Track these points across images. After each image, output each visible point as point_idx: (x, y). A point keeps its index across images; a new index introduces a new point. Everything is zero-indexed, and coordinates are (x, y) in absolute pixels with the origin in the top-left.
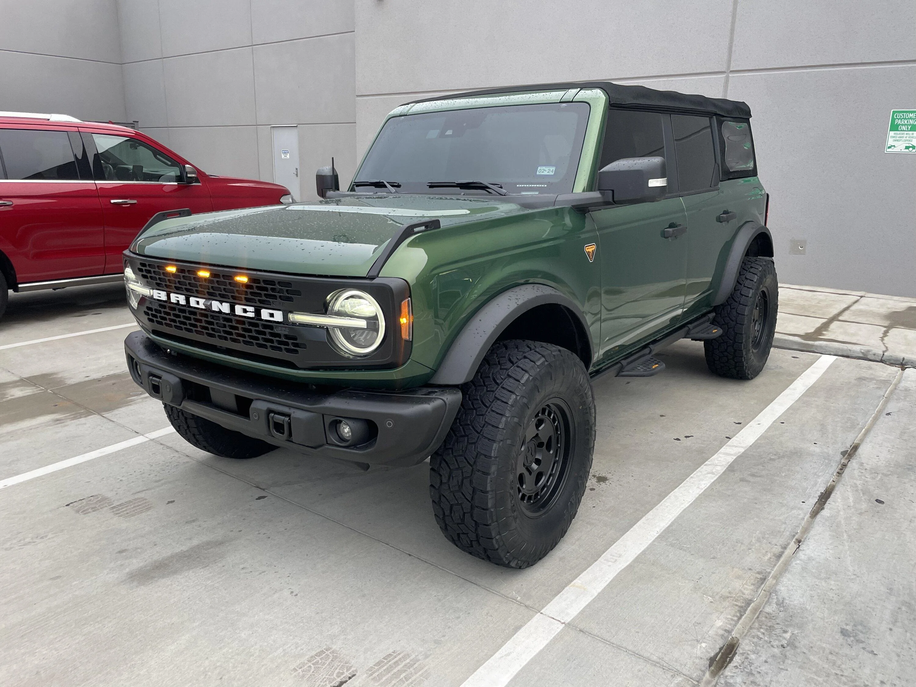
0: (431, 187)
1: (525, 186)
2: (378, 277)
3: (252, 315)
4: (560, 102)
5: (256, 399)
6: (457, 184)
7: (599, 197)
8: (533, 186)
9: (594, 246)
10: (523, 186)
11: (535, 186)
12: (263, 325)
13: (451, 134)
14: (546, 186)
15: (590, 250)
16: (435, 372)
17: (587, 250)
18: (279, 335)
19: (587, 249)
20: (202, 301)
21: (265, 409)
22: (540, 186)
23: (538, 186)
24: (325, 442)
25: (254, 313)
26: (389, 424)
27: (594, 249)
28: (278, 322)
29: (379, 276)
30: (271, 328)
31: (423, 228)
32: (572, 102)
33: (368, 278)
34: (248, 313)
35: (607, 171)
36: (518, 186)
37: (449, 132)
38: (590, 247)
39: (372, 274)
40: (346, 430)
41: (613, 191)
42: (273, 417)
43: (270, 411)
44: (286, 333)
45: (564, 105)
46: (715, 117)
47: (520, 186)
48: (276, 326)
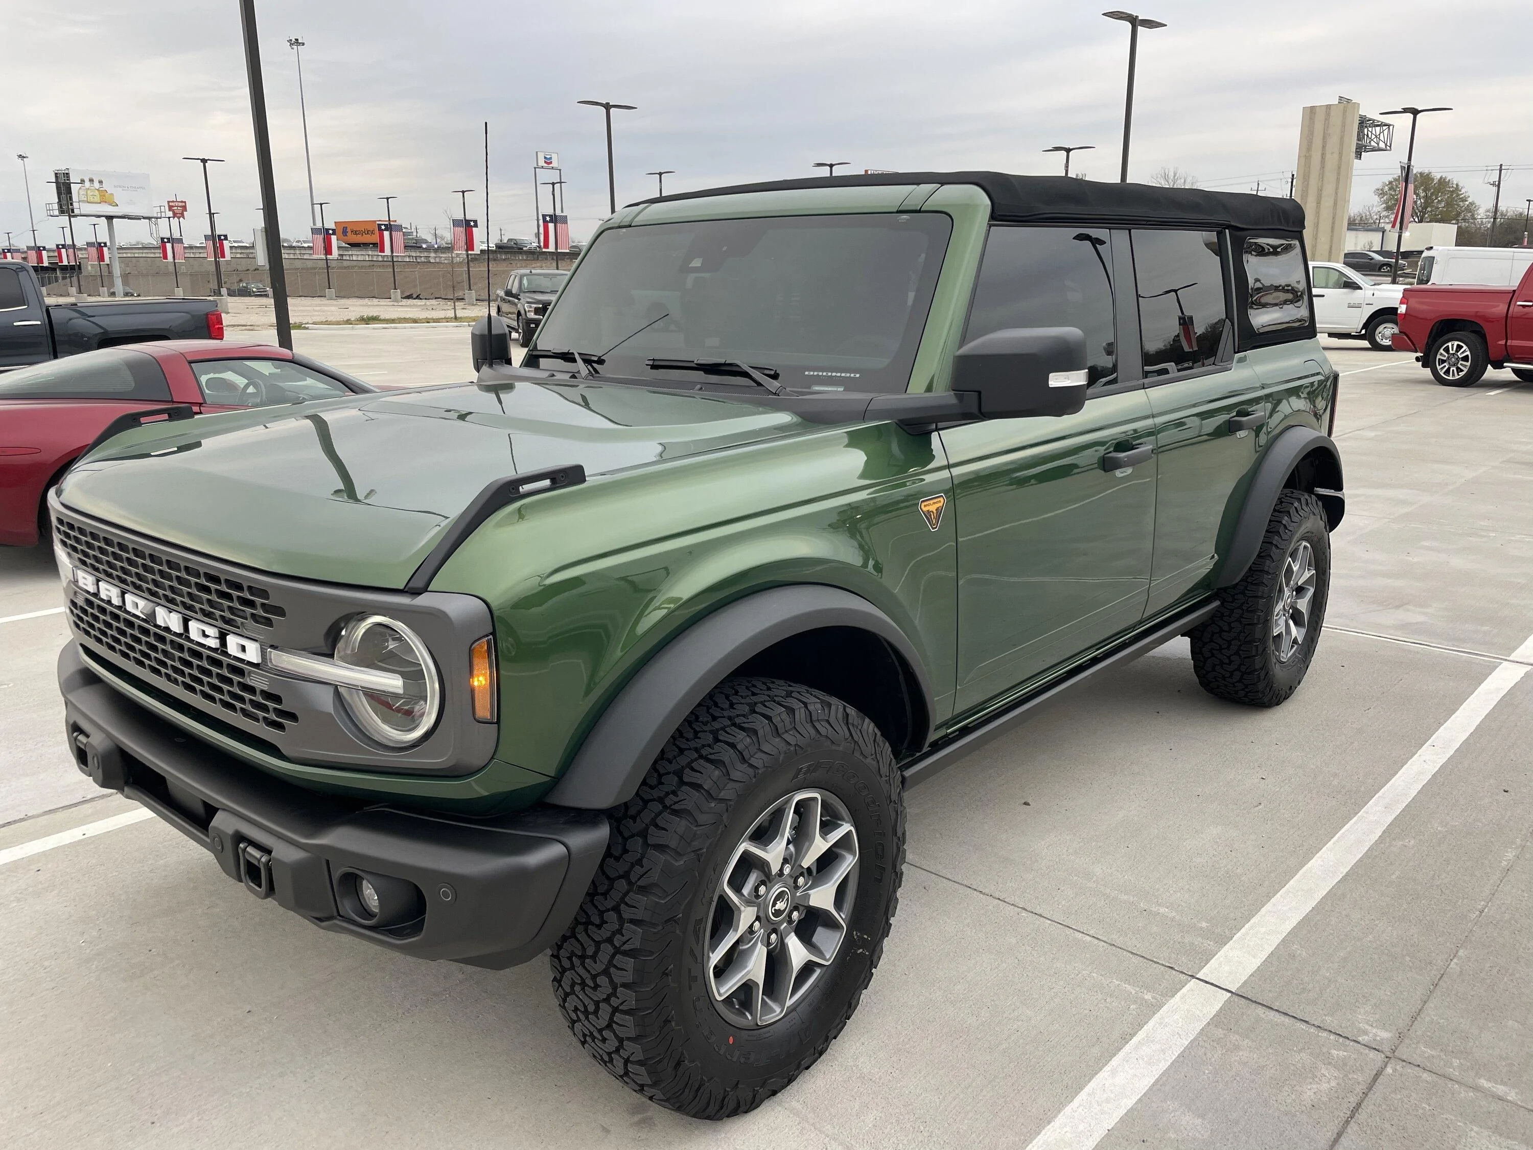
0: (654, 367)
1: (820, 374)
2: (427, 591)
3: (213, 643)
4: (898, 212)
5: (224, 810)
6: (696, 364)
7: (953, 405)
8: (834, 374)
9: (941, 499)
10: (816, 373)
11: (839, 374)
12: (229, 666)
13: (700, 265)
14: (858, 375)
15: (933, 508)
16: (556, 781)
17: (925, 509)
18: (251, 690)
19: (925, 506)
20: (142, 603)
21: (230, 831)
22: (848, 375)
23: (843, 375)
24: (335, 914)
25: (218, 641)
26: (446, 895)
27: (941, 504)
28: (250, 664)
29: (429, 589)
30: (240, 672)
31: (547, 483)
32: (919, 211)
33: (407, 592)
34: (208, 639)
35: (971, 353)
36: (807, 373)
37: (697, 263)
38: (931, 502)
39: (418, 583)
40: (370, 895)
41: (979, 393)
42: (244, 850)
43: (240, 838)
44: (266, 688)
45: (905, 216)
46: (1227, 231)
47: (812, 373)
48: (249, 673)
